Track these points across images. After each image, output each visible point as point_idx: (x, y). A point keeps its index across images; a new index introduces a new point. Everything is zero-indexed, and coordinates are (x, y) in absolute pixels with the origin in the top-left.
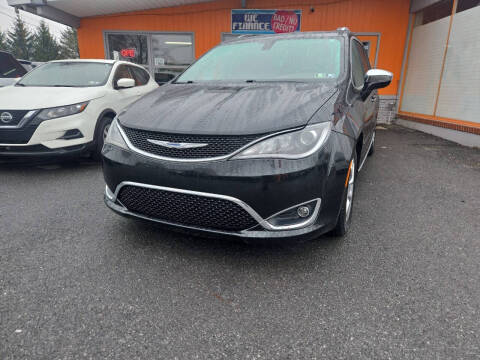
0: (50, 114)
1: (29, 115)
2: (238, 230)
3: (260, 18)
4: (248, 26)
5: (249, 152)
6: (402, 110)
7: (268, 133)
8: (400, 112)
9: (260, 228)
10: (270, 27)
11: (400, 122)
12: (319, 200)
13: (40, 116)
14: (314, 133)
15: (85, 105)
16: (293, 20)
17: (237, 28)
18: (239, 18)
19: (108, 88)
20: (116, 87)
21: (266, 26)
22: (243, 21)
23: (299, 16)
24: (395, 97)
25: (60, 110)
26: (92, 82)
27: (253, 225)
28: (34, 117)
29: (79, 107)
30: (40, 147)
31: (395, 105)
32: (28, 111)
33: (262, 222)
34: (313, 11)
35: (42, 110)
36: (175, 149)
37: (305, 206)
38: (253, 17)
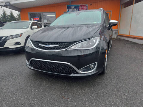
0: (10, 37)
2: (70, 74)
3: (75, 7)
4: (72, 10)
5: (73, 48)
6: (119, 33)
7: (79, 41)
8: (118, 34)
9: (77, 73)
11: (119, 37)
12: (97, 63)
13: (7, 38)
14: (94, 41)
15: (21, 34)
16: (85, 8)
17: (68, 10)
18: (69, 8)
19: (29, 29)
20: (32, 29)
21: (77, 9)
22: (70, 8)
23: (87, 6)
24: (117, 30)
25: (14, 36)
26: (24, 28)
27: (75, 72)
29: (19, 35)
30: (7, 48)
31: (117, 32)
32: (3, 37)
33: (78, 71)
34: (91, 5)
35: (8, 36)
36: (48, 47)
37: (92, 65)
38: (73, 7)
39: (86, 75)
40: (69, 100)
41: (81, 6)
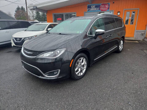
0: (27, 39)
1: (22, 39)
3: (96, 7)
4: (92, 9)
7: (46, 51)
10: (99, 9)
12: (59, 70)
13: (25, 39)
16: (107, 6)
17: (89, 10)
18: (89, 7)
19: (45, 31)
20: (47, 30)
21: (98, 9)
22: (91, 8)
23: (109, 5)
24: (144, 31)
25: (30, 38)
26: (41, 30)
28: (24, 39)
29: (34, 37)
31: (144, 33)
33: (44, 74)
34: (114, 3)
35: (25, 38)
37: (56, 71)
38: (94, 6)
39: (49, 79)
40: (31, 95)
41: (102, 4)
